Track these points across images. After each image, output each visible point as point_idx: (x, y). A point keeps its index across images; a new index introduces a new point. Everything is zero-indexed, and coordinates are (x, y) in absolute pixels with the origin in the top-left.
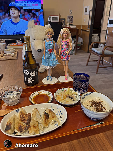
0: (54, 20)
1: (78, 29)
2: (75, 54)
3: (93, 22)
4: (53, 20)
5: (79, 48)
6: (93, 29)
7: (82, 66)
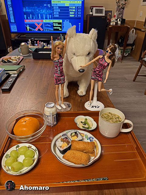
0: (98, 13)
1: (129, 27)
4: (96, 13)
5: (127, 54)
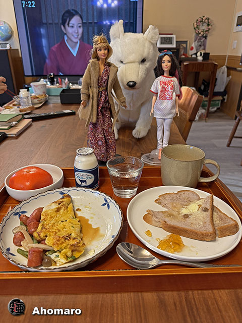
0: (165, 44)
1: (217, 64)
2: (206, 122)
4: (162, 43)
5: (215, 109)
7: (215, 148)
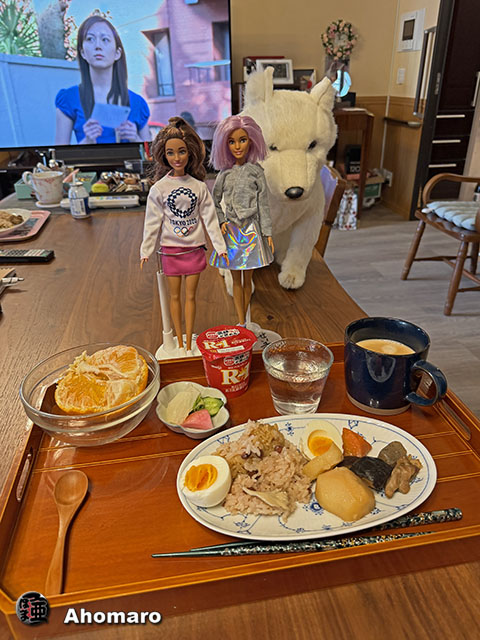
1: (371, 115)
3: (437, 85)
6: (438, 117)
